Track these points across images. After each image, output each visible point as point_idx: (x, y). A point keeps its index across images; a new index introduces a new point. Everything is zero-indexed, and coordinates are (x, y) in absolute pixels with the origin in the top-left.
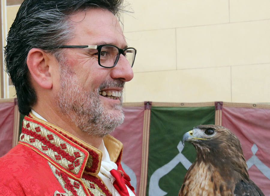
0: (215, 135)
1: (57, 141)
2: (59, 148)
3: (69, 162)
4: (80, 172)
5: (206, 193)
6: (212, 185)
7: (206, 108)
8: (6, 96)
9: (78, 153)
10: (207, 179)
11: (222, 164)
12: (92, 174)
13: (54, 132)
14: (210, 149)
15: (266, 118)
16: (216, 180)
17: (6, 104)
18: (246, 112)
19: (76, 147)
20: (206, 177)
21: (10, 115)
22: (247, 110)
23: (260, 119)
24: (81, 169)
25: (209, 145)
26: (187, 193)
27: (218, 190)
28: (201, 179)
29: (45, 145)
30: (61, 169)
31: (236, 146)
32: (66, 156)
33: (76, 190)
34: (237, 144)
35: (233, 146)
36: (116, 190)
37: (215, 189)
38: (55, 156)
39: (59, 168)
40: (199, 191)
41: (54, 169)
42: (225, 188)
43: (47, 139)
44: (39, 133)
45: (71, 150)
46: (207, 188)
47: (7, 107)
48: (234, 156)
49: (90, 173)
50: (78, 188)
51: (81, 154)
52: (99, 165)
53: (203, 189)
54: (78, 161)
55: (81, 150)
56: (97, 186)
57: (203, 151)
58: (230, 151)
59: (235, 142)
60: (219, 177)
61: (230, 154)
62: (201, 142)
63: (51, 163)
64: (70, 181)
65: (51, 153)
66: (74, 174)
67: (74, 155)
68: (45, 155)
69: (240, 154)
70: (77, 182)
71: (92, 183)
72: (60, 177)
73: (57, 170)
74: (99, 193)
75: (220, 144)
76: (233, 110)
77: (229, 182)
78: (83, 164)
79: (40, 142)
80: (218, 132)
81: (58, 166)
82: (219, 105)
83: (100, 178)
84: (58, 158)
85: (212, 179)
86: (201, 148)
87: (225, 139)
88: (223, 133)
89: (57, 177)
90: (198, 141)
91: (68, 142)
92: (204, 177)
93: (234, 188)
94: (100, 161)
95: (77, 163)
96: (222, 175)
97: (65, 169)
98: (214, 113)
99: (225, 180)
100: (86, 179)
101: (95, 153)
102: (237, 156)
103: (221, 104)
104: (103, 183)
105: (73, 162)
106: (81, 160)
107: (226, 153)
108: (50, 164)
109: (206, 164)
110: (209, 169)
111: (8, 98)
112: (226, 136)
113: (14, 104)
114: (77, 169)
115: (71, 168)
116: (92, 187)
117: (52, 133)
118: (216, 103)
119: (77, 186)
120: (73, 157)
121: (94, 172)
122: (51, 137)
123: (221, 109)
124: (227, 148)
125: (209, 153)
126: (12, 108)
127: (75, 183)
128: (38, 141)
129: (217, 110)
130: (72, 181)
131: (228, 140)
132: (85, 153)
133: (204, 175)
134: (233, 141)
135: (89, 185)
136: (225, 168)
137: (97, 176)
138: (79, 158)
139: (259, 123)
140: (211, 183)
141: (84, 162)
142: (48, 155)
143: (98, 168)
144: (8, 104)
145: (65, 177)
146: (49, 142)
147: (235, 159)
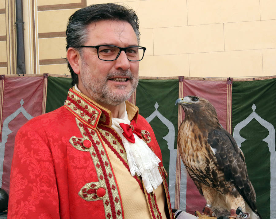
0: (198, 102)
1: (83, 104)
2: (84, 108)
3: (89, 117)
4: (95, 124)
5: (190, 140)
6: (194, 135)
7: (173, 80)
8: (38, 72)
9: (94, 111)
10: (190, 131)
11: (200, 120)
12: (107, 126)
13: (81, 98)
14: (193, 110)
15: (211, 87)
16: (195, 131)
17: (38, 77)
18: (199, 83)
19: (94, 108)
20: (189, 130)
21: (40, 85)
22: (199, 82)
23: (208, 87)
24: (96, 122)
25: (193, 107)
26: (179, 140)
27: (198, 138)
28: (187, 131)
29: (76, 107)
30: (84, 122)
31: (212, 110)
32: (88, 113)
33: (92, 136)
34: (213, 109)
35: (209, 110)
36: (125, 138)
37: (196, 138)
38: (81, 114)
39: (82, 121)
40: (185, 138)
41: (78, 122)
42: (202, 136)
43: (78, 103)
44: (73, 99)
45: (90, 109)
46: (190, 137)
47: (39, 80)
48: (210, 116)
49: (106, 126)
50: (94, 135)
51: (96, 112)
52: (110, 121)
53: (188, 137)
54: (94, 117)
55: (97, 109)
56: (111, 134)
57: (188, 112)
58: (207, 113)
59: (211, 107)
60: (198, 129)
61: (207, 115)
62: (188, 105)
63: (78, 118)
64: (88, 130)
65: (79, 112)
66: (91, 125)
67: (92, 113)
68: (75, 113)
69: (214, 116)
70: (93, 131)
71: (107, 132)
72: (82, 128)
73: (81, 123)
74: (112, 139)
75: (200, 107)
76: (190, 82)
77: (204, 133)
78: (97, 119)
79: (74, 105)
80: (200, 100)
81: (82, 120)
82: (181, 78)
83: (113, 129)
84: (82, 115)
85: (193, 131)
86: (188, 109)
87: (204, 105)
88: (204, 102)
89: (79, 127)
90: (186, 104)
91: (89, 104)
92: (188, 130)
93: (208, 136)
94: (110, 117)
95: (94, 118)
96: (200, 128)
97: (86, 122)
98: (179, 83)
99: (201, 131)
100: (103, 130)
101: (107, 112)
102: (212, 117)
103: (183, 77)
104: (116, 132)
105: (91, 117)
106: (96, 116)
107: (203, 113)
108: (76, 119)
109: (189, 121)
110: (191, 124)
111: (39, 73)
112: (205, 103)
113: (43, 77)
114: (93, 122)
115: (89, 122)
116: (107, 135)
117: (80, 99)
118: (180, 77)
119: (93, 133)
120: (91, 114)
121: (108, 125)
122: (79, 101)
123: (183, 81)
124: (205, 111)
125: (192, 113)
126: (42, 80)
127: (92, 131)
128: (73, 104)
129: (180, 81)
130: (90, 130)
131: (206, 106)
132: (99, 112)
133: (188, 128)
134: (210, 107)
135: (105, 133)
136: (202, 123)
137: (111, 128)
138: (95, 115)
139: (207, 90)
140: (192, 133)
141: (98, 117)
142: (76, 113)
143: (110, 122)
144: (39, 77)
145: (85, 128)
146: (78, 105)
147: (210, 118)
